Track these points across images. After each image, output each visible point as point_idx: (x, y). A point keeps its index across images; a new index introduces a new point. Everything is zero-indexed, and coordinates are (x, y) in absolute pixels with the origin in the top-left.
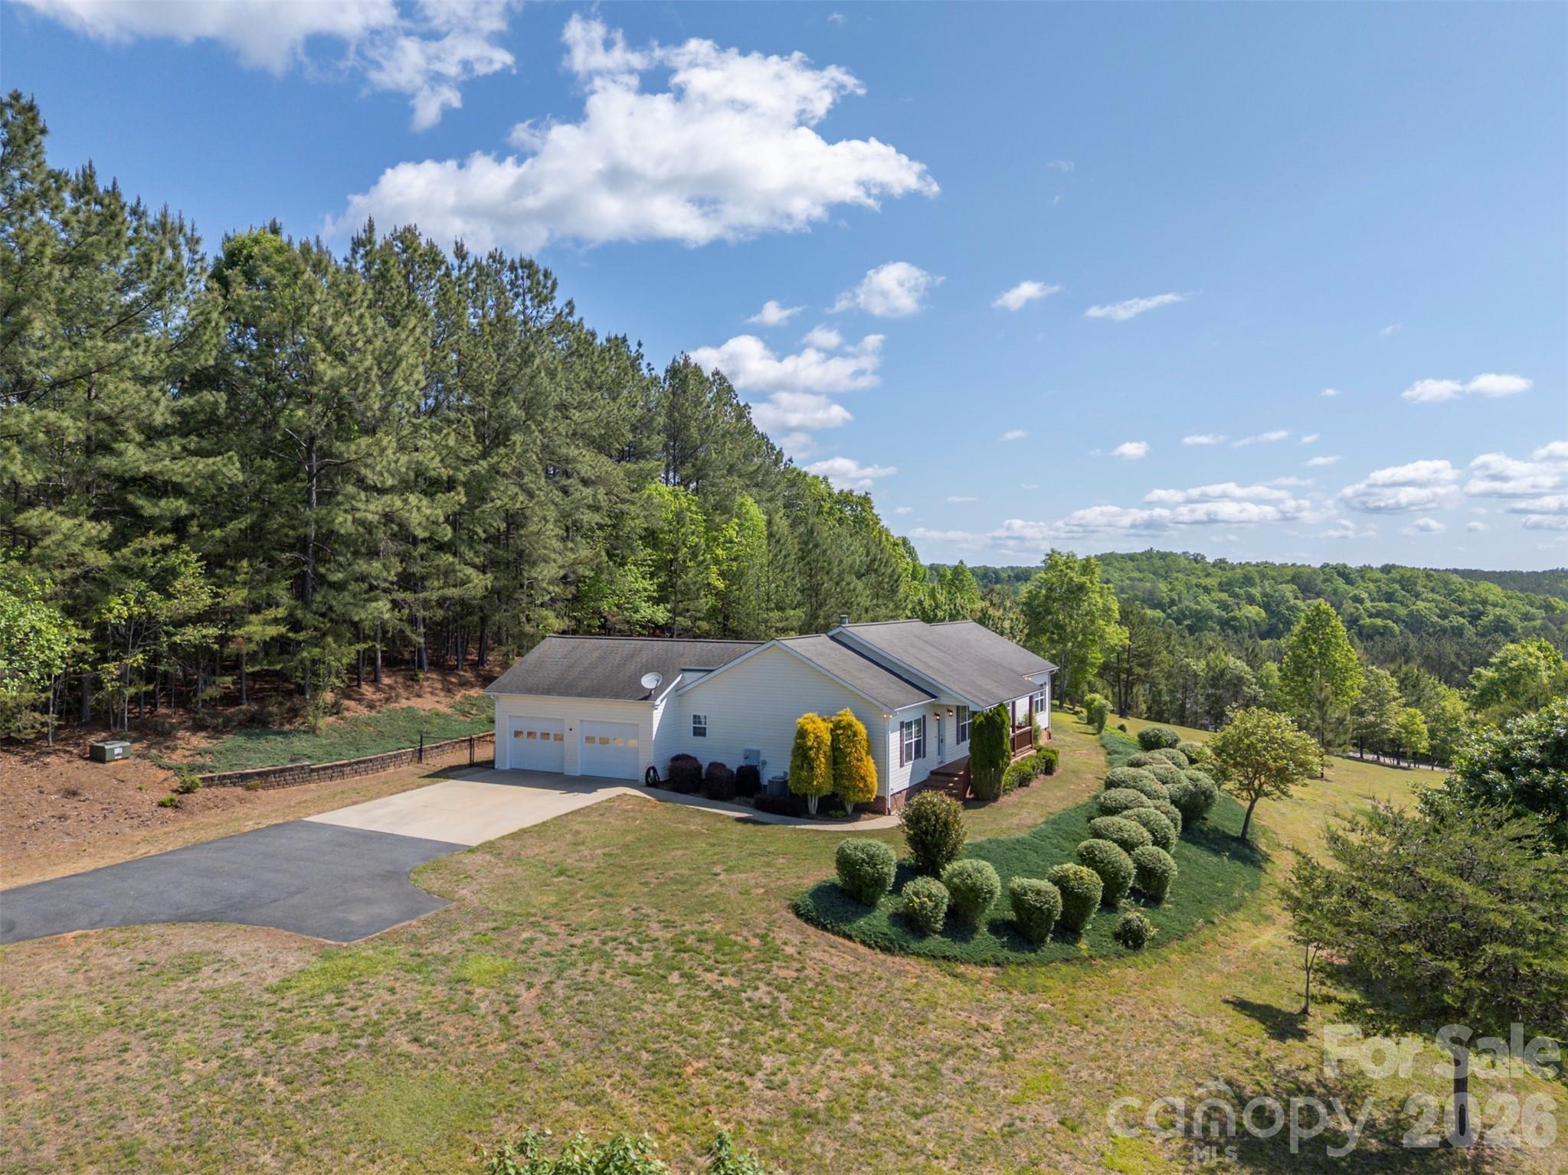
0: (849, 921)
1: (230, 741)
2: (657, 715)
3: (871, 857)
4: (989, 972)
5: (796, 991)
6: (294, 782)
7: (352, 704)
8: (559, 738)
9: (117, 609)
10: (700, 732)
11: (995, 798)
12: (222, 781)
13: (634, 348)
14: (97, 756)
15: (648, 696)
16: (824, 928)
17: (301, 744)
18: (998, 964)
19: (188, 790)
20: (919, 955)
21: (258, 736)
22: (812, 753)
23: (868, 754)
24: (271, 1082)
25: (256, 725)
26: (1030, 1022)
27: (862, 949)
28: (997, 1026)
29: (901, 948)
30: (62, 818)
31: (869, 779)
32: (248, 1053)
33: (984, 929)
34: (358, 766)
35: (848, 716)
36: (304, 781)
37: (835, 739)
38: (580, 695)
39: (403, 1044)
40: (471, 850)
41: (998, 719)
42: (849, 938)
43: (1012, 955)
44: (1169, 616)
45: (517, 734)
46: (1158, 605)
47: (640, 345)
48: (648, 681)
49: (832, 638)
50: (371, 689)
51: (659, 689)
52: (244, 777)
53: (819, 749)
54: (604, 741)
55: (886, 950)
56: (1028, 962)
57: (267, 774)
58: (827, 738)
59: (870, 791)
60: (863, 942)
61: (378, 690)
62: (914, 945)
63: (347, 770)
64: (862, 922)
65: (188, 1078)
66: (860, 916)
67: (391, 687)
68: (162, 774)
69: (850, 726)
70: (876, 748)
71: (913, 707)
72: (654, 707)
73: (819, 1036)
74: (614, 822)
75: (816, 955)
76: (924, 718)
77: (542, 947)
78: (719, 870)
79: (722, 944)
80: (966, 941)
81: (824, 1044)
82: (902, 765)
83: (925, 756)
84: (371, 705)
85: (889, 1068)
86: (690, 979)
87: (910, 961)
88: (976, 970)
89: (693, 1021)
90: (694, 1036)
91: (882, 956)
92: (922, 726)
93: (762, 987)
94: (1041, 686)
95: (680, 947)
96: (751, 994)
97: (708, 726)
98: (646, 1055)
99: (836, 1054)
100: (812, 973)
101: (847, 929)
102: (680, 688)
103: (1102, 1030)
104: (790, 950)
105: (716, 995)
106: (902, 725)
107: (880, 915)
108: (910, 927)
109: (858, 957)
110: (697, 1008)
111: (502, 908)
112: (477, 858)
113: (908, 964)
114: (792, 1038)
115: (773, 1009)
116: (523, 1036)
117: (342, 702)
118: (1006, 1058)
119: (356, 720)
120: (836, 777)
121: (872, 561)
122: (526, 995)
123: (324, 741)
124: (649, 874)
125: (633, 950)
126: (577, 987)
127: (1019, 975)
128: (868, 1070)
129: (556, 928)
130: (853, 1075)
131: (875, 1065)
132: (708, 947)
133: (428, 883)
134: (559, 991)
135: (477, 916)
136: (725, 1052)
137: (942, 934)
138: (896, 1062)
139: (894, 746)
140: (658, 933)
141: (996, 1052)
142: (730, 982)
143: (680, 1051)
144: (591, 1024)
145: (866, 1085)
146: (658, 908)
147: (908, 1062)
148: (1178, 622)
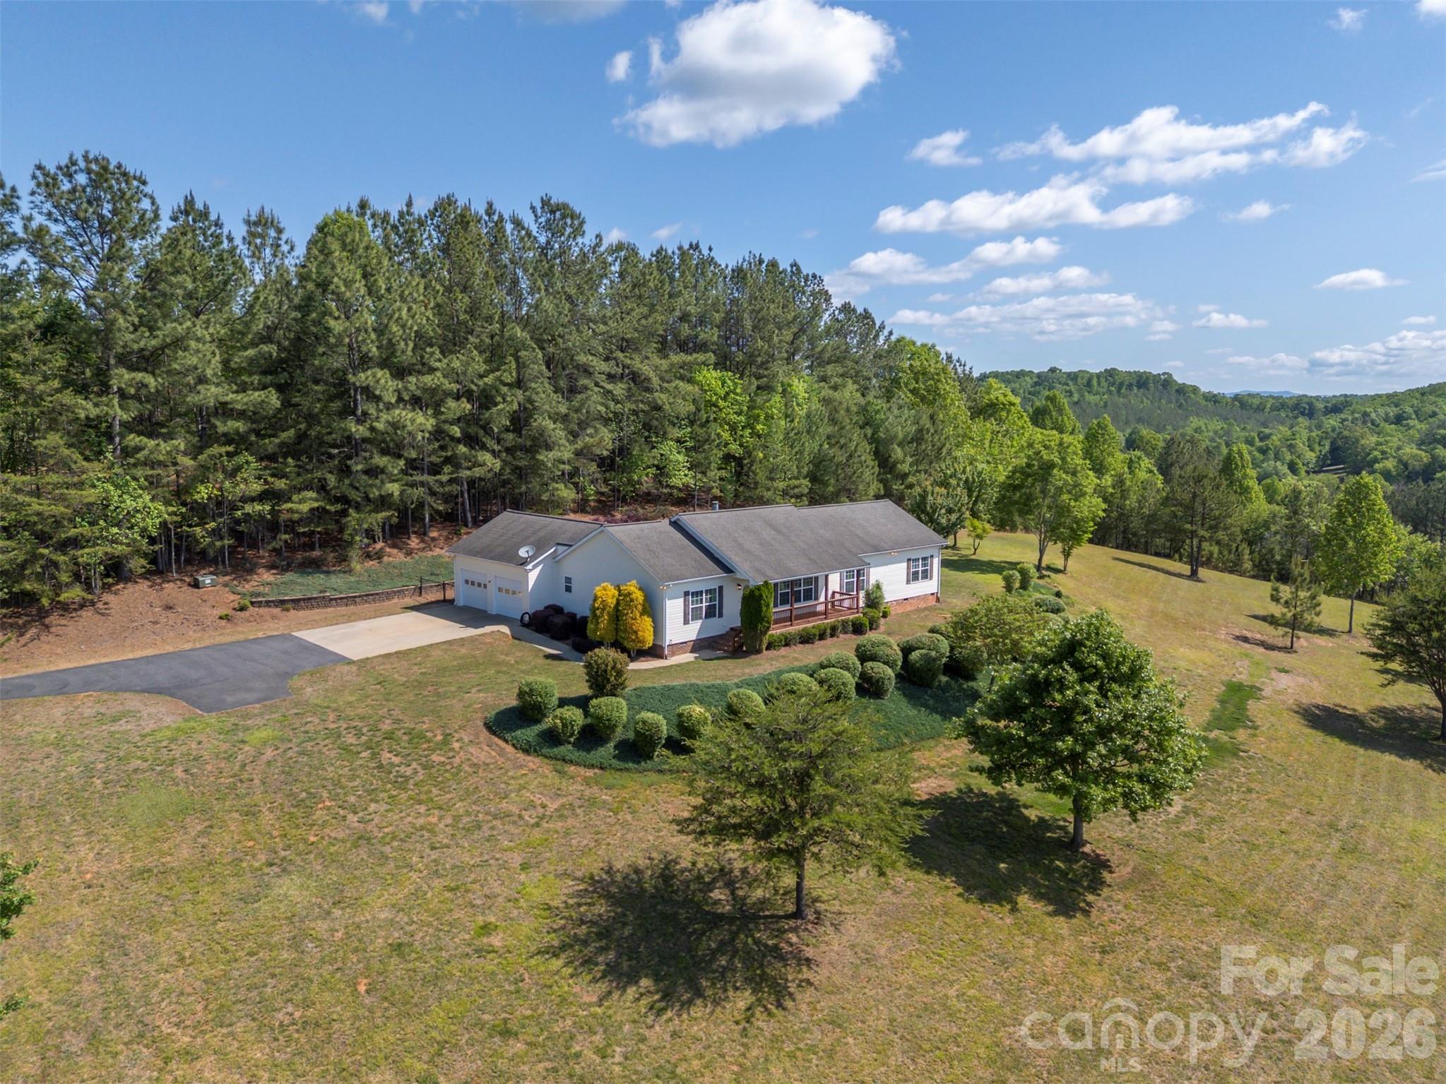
0: (511, 730)
1: (290, 576)
2: (533, 576)
4: (590, 773)
5: (434, 770)
6: (319, 607)
7: (395, 551)
8: (485, 586)
10: (568, 589)
11: (759, 651)
12: (268, 604)
14: (196, 585)
15: (524, 562)
16: (494, 733)
17: (337, 581)
18: (602, 768)
19: (242, 609)
20: (546, 757)
21: (309, 574)
22: (598, 612)
23: (641, 614)
24: (98, 782)
25: (314, 566)
26: (580, 807)
27: (509, 749)
28: (553, 806)
29: (535, 751)
30: (155, 623)
31: (640, 634)
32: (100, 766)
33: (612, 744)
34: (367, 597)
35: (632, 587)
36: (326, 606)
37: (618, 603)
38: (492, 558)
39: (179, 772)
40: (350, 662)
42: (507, 741)
43: (615, 762)
45: (467, 582)
47: (710, 249)
48: (523, 552)
49: (676, 525)
50: (417, 541)
51: (533, 558)
52: (283, 602)
53: (604, 609)
54: (508, 592)
55: (526, 751)
56: (627, 770)
57: (299, 600)
58: (612, 602)
59: (643, 642)
60: (513, 745)
61: (423, 541)
62: (545, 751)
63: (358, 600)
64: (519, 732)
65: (63, 774)
66: (521, 727)
67: (433, 539)
68: (232, 597)
69: (629, 594)
70: (652, 609)
71: (711, 578)
72: (527, 572)
73: (423, 797)
74: (463, 651)
75: (471, 749)
76: (721, 588)
77: (309, 727)
78: (474, 690)
79: (416, 737)
80: (588, 751)
81: (420, 802)
82: (686, 622)
83: (721, 615)
84: (409, 553)
85: (449, 821)
86: (374, 756)
87: (537, 760)
88: (582, 770)
89: (351, 779)
90: (343, 788)
91: (520, 755)
92: (717, 594)
93: (414, 765)
94: (924, 559)
95: (389, 736)
96: (402, 769)
97: (574, 585)
98: (304, 795)
99: (422, 809)
100: (457, 761)
101: (508, 736)
102: (554, 555)
103: (629, 817)
104: (456, 745)
105: (380, 766)
106: (686, 594)
107: (538, 728)
108: (552, 738)
109: (502, 753)
110: (361, 772)
111: (319, 701)
112: (346, 668)
113: (533, 762)
114: (404, 796)
115: (407, 779)
116: (245, 776)
117: (388, 550)
118: (537, 825)
119: (389, 563)
120: (617, 630)
121: (920, 431)
122: (269, 753)
123: (353, 579)
124: (430, 688)
125: (359, 734)
126: (302, 753)
127: (609, 777)
128: (434, 820)
129: (332, 717)
130: (421, 821)
131: (441, 818)
132: (406, 738)
133: (297, 682)
134: (290, 753)
135: (296, 705)
136: (352, 799)
137: (574, 745)
138: (457, 818)
139: (674, 608)
140: (386, 726)
141: (532, 821)
142: (396, 760)
143: (325, 795)
144: (289, 774)
145: (422, 828)
146: (404, 711)
147: (466, 820)
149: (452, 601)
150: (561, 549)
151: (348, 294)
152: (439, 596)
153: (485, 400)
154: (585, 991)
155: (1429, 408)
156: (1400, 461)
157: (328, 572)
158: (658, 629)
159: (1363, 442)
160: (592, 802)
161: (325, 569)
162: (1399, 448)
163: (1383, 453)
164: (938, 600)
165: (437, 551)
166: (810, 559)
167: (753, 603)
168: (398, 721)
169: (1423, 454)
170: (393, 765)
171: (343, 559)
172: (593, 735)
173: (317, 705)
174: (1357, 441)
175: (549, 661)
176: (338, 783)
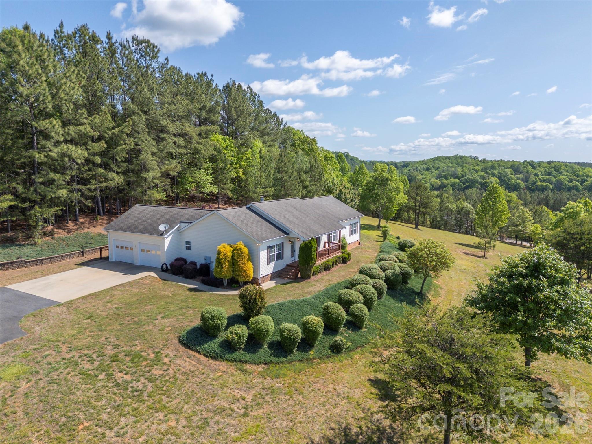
0: (201, 345)
2: (168, 241)
3: (213, 316)
4: (260, 368)
5: (158, 382)
6: (18, 267)
7: (60, 231)
8: (132, 249)
10: (188, 248)
11: (309, 277)
13: (210, 77)
15: (162, 234)
16: (189, 348)
17: (27, 250)
18: (266, 364)
20: (229, 360)
21: (7, 247)
22: (222, 261)
23: (248, 261)
25: (10, 242)
26: (267, 395)
27: (203, 358)
28: (249, 397)
29: (221, 357)
31: (248, 272)
33: (266, 346)
34: (49, 260)
35: (240, 245)
36: (22, 267)
37: (233, 255)
38: (137, 232)
40: (60, 305)
41: (310, 245)
42: (199, 352)
43: (273, 359)
44: (461, 182)
45: (117, 247)
46: (457, 177)
47: (212, 76)
48: (162, 228)
49: (249, 208)
50: (72, 224)
51: (167, 231)
53: (225, 259)
54: (148, 251)
55: (215, 358)
56: (282, 362)
57: (4, 264)
58: (230, 254)
59: (249, 277)
60: (204, 355)
61: (76, 224)
62: (227, 356)
63: (44, 261)
64: (206, 345)
66: (207, 342)
67: (82, 223)
69: (240, 249)
70: (253, 257)
71: (277, 239)
72: (164, 239)
73: (158, 405)
74: (134, 290)
75: (178, 362)
76: (283, 243)
77: (49, 359)
78: (159, 317)
79: (135, 357)
80: (254, 353)
81: (157, 410)
82: (268, 264)
83: (283, 259)
84: (70, 231)
85: (184, 422)
86: (109, 376)
87: (224, 363)
88: (254, 367)
89: (98, 400)
90: (94, 408)
91: (211, 361)
92: (281, 247)
93: (142, 380)
94: (355, 224)
95: (115, 359)
96: (135, 384)
97: (192, 246)
98: (64, 419)
99: (161, 415)
100: (171, 372)
101: (199, 349)
102: (178, 230)
103: (300, 398)
104: (166, 360)
105: (117, 385)
106: (268, 247)
107: (217, 342)
108: (228, 347)
109: (199, 362)
110: (104, 392)
111: (49, 337)
112: (59, 309)
113: (222, 365)
114: (143, 407)
115: (141, 392)
116: (8, 410)
117: (56, 230)
118: (245, 415)
119: (59, 238)
120: (233, 271)
121: (311, 167)
122: (24, 386)
123: (38, 249)
124: (127, 319)
125: (91, 361)
126: (52, 382)
127: (274, 369)
128: (173, 424)
129: (64, 348)
130: (163, 427)
131: (177, 421)
132: (128, 359)
133: (26, 323)
134: (41, 384)
135: (33, 342)
136: (104, 417)
137: (244, 350)
138: (189, 419)
139: (263, 255)
140: (109, 351)
141: (242, 411)
142: (128, 378)
143: (82, 416)
144: (46, 402)
145: (167, 433)
146: (117, 338)
147: (195, 419)
148: (464, 184)
149: (107, 258)
150: (183, 225)
151: (31, 72)
152: (97, 255)
153: (112, 143)
155: (437, 165)
156: (431, 184)
157: (20, 246)
158: (256, 269)
159: (418, 177)
160: (272, 391)
161: (18, 243)
162: (430, 180)
163: (425, 181)
164: (359, 243)
165: (86, 230)
166: (321, 225)
167: (307, 250)
168: (116, 347)
169: (438, 181)
170: (127, 382)
171: (29, 237)
172: (255, 341)
173: (49, 340)
174: (416, 177)
175: (193, 293)
176: (89, 405)
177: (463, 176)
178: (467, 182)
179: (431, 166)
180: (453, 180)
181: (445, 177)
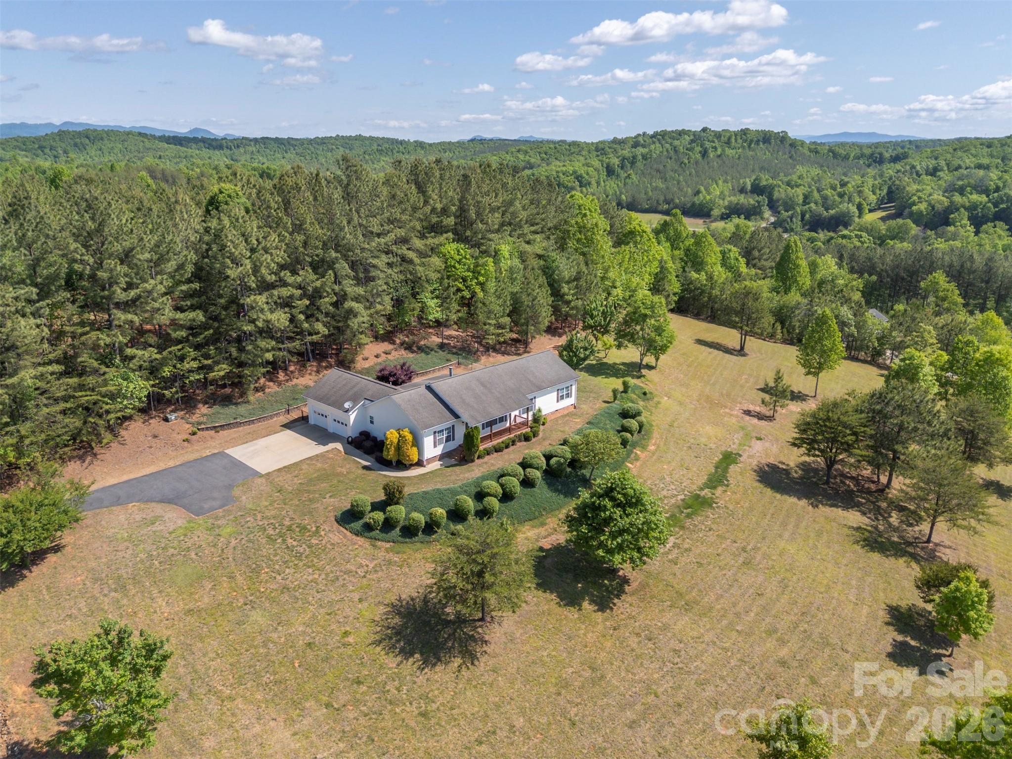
0: (349, 523)
1: (216, 408)
2: (352, 416)
3: (359, 504)
4: (388, 545)
5: (313, 548)
6: (234, 427)
7: (271, 384)
8: (326, 417)
9: (167, 372)
10: (372, 422)
11: (473, 461)
12: (207, 429)
14: (166, 420)
15: (347, 411)
16: (340, 525)
17: (242, 409)
18: (394, 542)
19: (194, 434)
20: (366, 538)
21: (227, 406)
22: (388, 446)
23: (411, 447)
24: (156, 563)
25: (227, 401)
26: (384, 565)
27: (348, 533)
28: (371, 566)
29: (361, 534)
30: (151, 447)
31: (413, 456)
32: (155, 553)
33: (398, 529)
34: (259, 420)
35: (406, 433)
36: (238, 427)
37: (399, 441)
38: (329, 404)
39: (193, 556)
40: (261, 476)
41: (471, 433)
42: (347, 529)
43: (400, 539)
45: (315, 412)
48: (347, 405)
50: (283, 375)
51: (353, 408)
52: (215, 427)
53: (391, 445)
54: (339, 422)
55: (357, 535)
56: (406, 542)
57: (224, 425)
58: (396, 441)
59: (413, 460)
60: (350, 531)
61: (286, 374)
62: (366, 534)
63: (256, 422)
64: (352, 525)
65: (138, 559)
66: (353, 522)
68: (188, 426)
69: (404, 437)
70: (417, 443)
71: (448, 423)
72: (349, 415)
73: (310, 564)
74: (319, 465)
75: (331, 535)
76: (453, 426)
77: (249, 524)
78: (328, 496)
79: (303, 529)
80: (387, 533)
81: (309, 567)
82: (435, 446)
83: (454, 439)
84: (280, 384)
85: (323, 576)
86: (284, 541)
87: (362, 539)
88: (384, 544)
89: (275, 556)
90: (272, 561)
91: (354, 537)
92: (452, 430)
93: (304, 546)
94: (567, 388)
95: (289, 529)
96: (298, 548)
97: (375, 420)
98: (254, 566)
99: (310, 570)
100: (324, 542)
101: (347, 527)
102: (363, 405)
103: (407, 570)
104: (323, 533)
105: (288, 547)
106: (435, 433)
107: (361, 522)
108: (368, 527)
109: (345, 536)
110: (279, 551)
111: (250, 506)
112: (259, 481)
113: (360, 540)
114: (301, 564)
115: (301, 554)
116: (224, 556)
117: (267, 383)
118: (364, 577)
119: (269, 393)
120: (399, 455)
122: (233, 542)
123: (251, 407)
124: (306, 495)
125: (275, 529)
126: (249, 541)
127: (398, 547)
128: (316, 576)
129: (259, 517)
130: (310, 578)
131: (320, 575)
132: (298, 529)
133: (236, 492)
134: (243, 542)
135: (240, 509)
136: (277, 567)
137: (380, 530)
138: (327, 575)
139: (428, 442)
140: (287, 522)
141: (362, 574)
142: (295, 543)
143: (264, 565)
144: (245, 554)
145: (312, 581)
146: (295, 511)
147: (331, 575)
148: (996, 205)
149: (307, 419)
150: (367, 402)
152: (300, 414)
154: (391, 661)
155: (956, 162)
156: (930, 204)
157: (236, 404)
158: (420, 452)
159: (908, 189)
160: (390, 563)
161: (234, 401)
162: (930, 195)
163: (919, 198)
164: (575, 408)
165: (295, 381)
166: (502, 404)
167: (469, 438)
168: (292, 519)
169: (945, 199)
170: (293, 546)
171: (243, 394)
172: (388, 525)
173: (251, 509)
174: (904, 188)
175: (365, 471)
176: (269, 559)
177: (997, 190)
178: (1002, 202)
179: (943, 163)
180: (975, 197)
181: (961, 191)
